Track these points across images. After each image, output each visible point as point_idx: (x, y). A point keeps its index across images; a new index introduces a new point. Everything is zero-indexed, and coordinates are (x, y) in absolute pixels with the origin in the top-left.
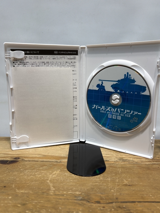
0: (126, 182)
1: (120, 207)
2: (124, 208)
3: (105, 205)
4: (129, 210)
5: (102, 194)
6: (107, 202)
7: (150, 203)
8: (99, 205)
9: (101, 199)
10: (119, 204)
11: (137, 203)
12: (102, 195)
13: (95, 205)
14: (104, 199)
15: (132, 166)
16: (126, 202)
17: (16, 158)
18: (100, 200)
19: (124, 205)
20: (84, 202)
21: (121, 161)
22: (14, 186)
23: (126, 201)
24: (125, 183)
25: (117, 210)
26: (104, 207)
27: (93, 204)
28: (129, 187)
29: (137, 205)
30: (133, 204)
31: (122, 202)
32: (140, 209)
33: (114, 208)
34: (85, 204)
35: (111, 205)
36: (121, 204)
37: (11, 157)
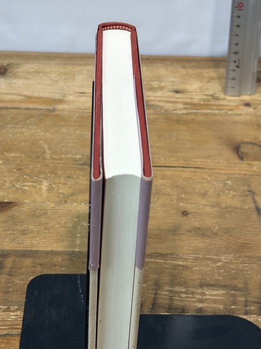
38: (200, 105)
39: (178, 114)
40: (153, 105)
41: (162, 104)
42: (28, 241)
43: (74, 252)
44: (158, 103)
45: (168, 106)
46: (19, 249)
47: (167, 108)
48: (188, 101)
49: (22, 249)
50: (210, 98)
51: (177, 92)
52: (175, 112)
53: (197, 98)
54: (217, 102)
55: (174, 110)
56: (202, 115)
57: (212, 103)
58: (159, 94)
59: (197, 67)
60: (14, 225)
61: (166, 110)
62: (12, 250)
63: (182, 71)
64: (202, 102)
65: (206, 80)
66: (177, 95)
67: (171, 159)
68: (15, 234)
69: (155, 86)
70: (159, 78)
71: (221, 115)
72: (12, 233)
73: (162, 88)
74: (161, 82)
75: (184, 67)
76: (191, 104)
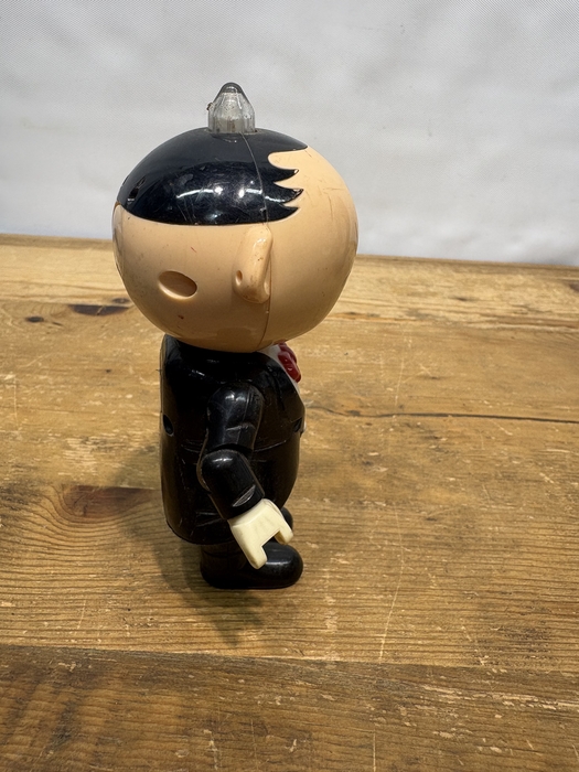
0: (424, 370)
1: (408, 425)
2: (418, 426)
3: (372, 419)
4: (431, 432)
5: (363, 395)
6: (378, 413)
7: (482, 419)
8: (356, 418)
9: (362, 407)
10: (407, 417)
11: (450, 417)
12: (362, 399)
13: (346, 420)
14: (368, 407)
15: (443, 331)
16: (425, 415)
17: (117, 300)
18: (360, 409)
19: (419, 421)
20: (321, 412)
21: (413, 318)
22: (131, 370)
23: (424, 412)
24: (422, 373)
25: (402, 431)
26: (369, 424)
27: (341, 417)
28: (431, 382)
29: (451, 421)
30: (441, 420)
31: (412, 415)
32: (459, 430)
33: (393, 427)
34: (322, 417)
35: (386, 420)
36: (412, 419)
37: (105, 298)
38: (514, 318)
39: (480, 329)
40: (427, 315)
41: (441, 313)
42: (173, 619)
43: (322, 664)
44: (435, 313)
45: (454, 317)
46: (138, 649)
47: (456, 320)
48: (488, 311)
49: (147, 649)
50: (524, 310)
51: (462, 299)
52: (472, 325)
53: (501, 309)
54: (539, 316)
55: (470, 323)
56: (523, 330)
57: (530, 315)
58: (432, 300)
59: (479, 272)
60: (134, 558)
61: (455, 323)
62: (115, 654)
63: (458, 276)
64: (513, 315)
65: (502, 287)
66: (463, 303)
67: (505, 404)
68: (133, 589)
69: (421, 291)
70: (423, 282)
71: (559, 333)
72: (126, 588)
73: (434, 294)
74: (428, 286)
75: (457, 271)
76: (495, 316)
